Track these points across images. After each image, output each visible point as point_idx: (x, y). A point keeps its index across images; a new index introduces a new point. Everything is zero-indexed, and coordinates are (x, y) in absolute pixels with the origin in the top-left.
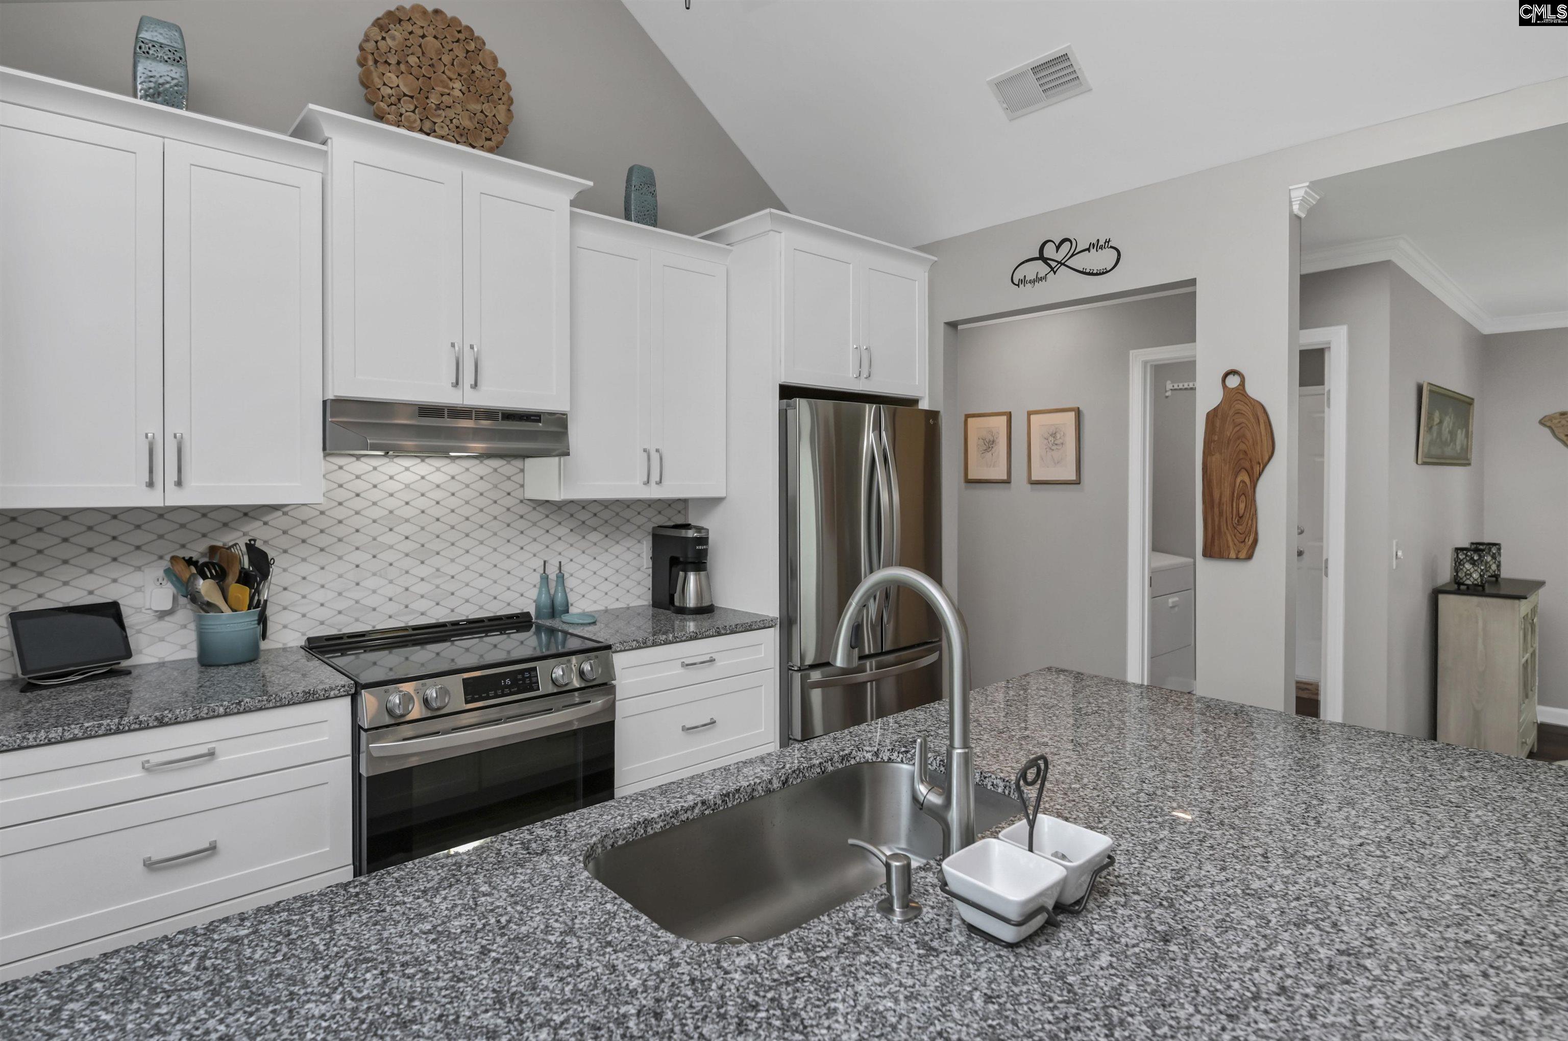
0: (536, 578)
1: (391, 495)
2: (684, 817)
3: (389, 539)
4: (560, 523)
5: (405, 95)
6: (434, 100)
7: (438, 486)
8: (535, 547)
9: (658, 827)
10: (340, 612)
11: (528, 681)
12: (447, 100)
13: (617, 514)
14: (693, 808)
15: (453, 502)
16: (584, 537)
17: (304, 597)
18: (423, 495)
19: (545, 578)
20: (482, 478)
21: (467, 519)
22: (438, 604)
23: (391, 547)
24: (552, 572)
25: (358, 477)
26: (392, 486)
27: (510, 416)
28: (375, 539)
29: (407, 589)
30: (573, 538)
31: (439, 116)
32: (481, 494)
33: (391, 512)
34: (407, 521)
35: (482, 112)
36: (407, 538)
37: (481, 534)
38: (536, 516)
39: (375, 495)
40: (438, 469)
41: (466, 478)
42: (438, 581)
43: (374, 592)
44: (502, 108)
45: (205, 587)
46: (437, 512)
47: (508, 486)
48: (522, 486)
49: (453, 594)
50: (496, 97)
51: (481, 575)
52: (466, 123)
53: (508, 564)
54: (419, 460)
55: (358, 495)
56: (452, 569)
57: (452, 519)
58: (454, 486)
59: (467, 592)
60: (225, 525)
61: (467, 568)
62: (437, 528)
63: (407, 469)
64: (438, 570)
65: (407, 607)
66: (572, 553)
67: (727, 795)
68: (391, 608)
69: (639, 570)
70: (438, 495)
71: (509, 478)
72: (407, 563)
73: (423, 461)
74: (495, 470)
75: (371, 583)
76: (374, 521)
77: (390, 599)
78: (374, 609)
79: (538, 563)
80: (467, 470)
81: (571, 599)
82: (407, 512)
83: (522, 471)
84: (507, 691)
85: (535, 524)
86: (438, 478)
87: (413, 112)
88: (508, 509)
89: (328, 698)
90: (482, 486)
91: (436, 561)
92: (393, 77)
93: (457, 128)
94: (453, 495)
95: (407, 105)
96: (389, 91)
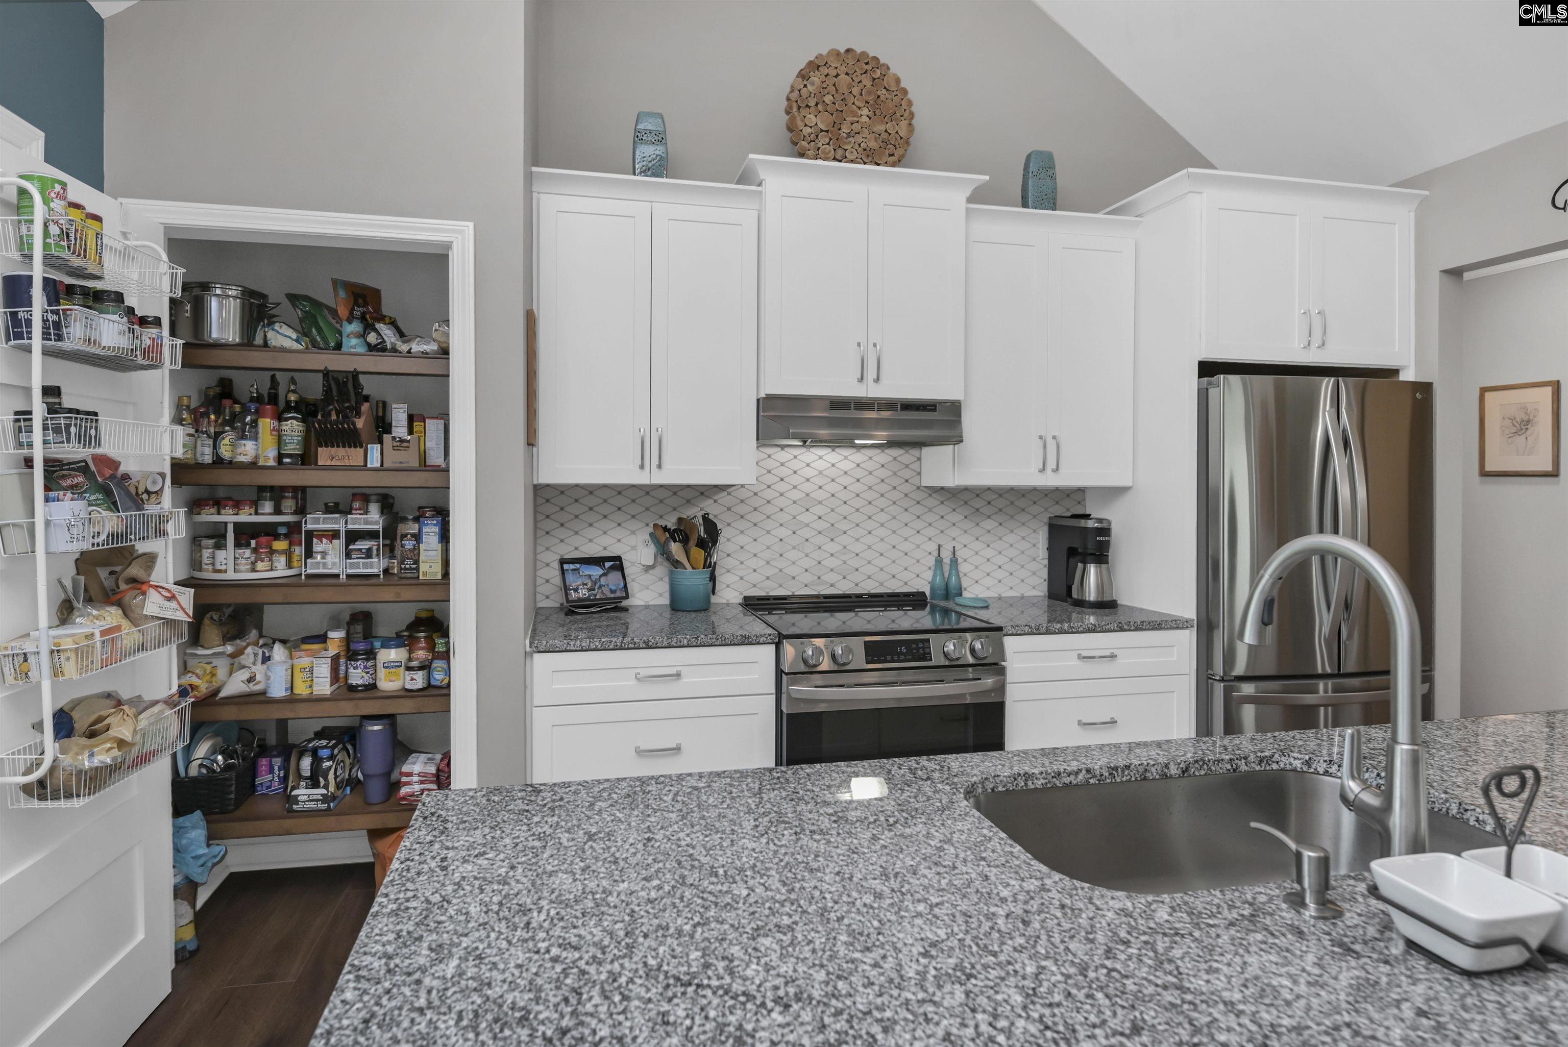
0: (931, 561)
1: (808, 480)
2: (1067, 780)
3: (806, 518)
4: (954, 510)
5: (822, 131)
6: (845, 129)
7: (846, 473)
8: (930, 532)
9: (1039, 783)
10: (768, 578)
11: (921, 651)
12: (856, 127)
13: (1012, 503)
14: (1077, 773)
15: (857, 488)
16: (978, 525)
17: (742, 563)
18: (833, 480)
19: (939, 561)
20: (883, 466)
21: (870, 503)
22: (844, 578)
23: (807, 525)
24: (946, 556)
25: (782, 464)
26: (808, 472)
27: (908, 406)
28: (794, 518)
29: (819, 563)
30: (968, 525)
31: (850, 142)
32: (883, 481)
33: (807, 495)
34: (820, 503)
35: (886, 131)
36: (820, 518)
37: (882, 517)
38: (932, 502)
39: (795, 480)
40: (846, 458)
41: (870, 466)
42: (844, 558)
43: (794, 563)
44: (904, 124)
45: (675, 548)
46: (844, 495)
47: (907, 473)
48: (919, 474)
49: (857, 570)
50: (898, 115)
51: (882, 555)
52: (872, 145)
53: (906, 546)
54: (830, 450)
55: (782, 480)
56: (858, 547)
57: (857, 503)
58: (859, 473)
59: (869, 570)
60: (688, 501)
61: (869, 547)
62: (845, 510)
63: (821, 458)
64: (845, 547)
65: (819, 578)
66: (965, 539)
67: (1116, 768)
68: (807, 578)
69: (1034, 560)
70: (845, 480)
71: (907, 466)
72: (820, 540)
73: (833, 450)
74: (895, 459)
75: (792, 555)
76: (794, 502)
77: (806, 570)
78: (794, 578)
79: (933, 547)
80: (871, 458)
81: (965, 583)
82: (820, 495)
83: (919, 459)
84: (902, 657)
85: (930, 510)
86: (846, 465)
87: (828, 144)
88: (906, 495)
89: (758, 643)
90: (883, 473)
91: (844, 539)
92: (812, 116)
93: (865, 150)
94: (858, 480)
95: (823, 139)
96: (809, 130)
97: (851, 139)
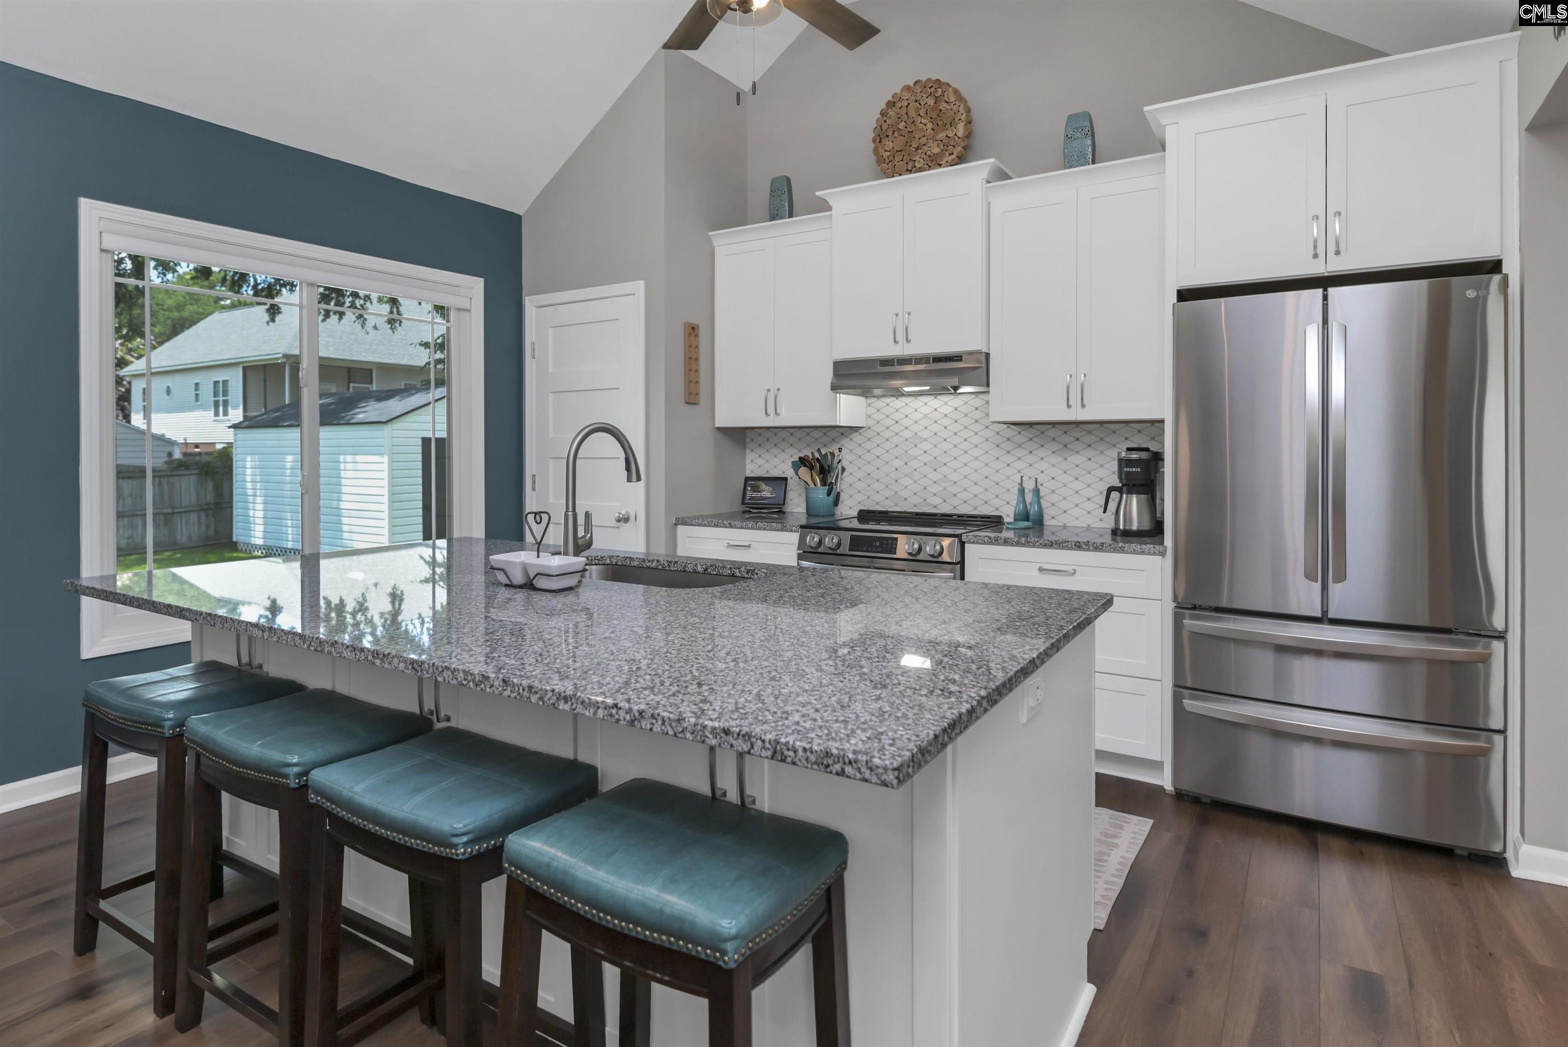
3: (915, 452)
4: (1042, 446)
5: (897, 151)
7: (946, 416)
12: (923, 140)
13: (1102, 439)
15: (956, 427)
16: (1066, 459)
17: (869, 486)
18: (934, 422)
19: (1022, 491)
20: (976, 409)
21: (966, 440)
22: (945, 501)
23: (916, 458)
24: (1029, 485)
25: (897, 411)
26: (916, 416)
28: (906, 452)
29: (925, 488)
30: (1055, 459)
31: (918, 154)
32: (977, 421)
33: (916, 434)
34: (925, 440)
35: (947, 136)
36: (925, 452)
37: (976, 452)
38: (1020, 439)
39: (906, 422)
40: (946, 403)
41: (965, 409)
42: (945, 485)
43: (906, 487)
46: (944, 434)
49: (955, 495)
50: (957, 119)
51: (976, 483)
53: (997, 477)
54: (933, 397)
55: (897, 422)
56: (955, 477)
57: (956, 440)
58: (956, 415)
59: (965, 496)
60: (833, 440)
61: (965, 477)
62: (946, 446)
64: (945, 476)
65: (925, 500)
66: (1053, 472)
68: (916, 500)
70: (945, 422)
72: (926, 469)
73: (936, 398)
76: (906, 440)
77: (915, 494)
78: (906, 499)
81: (1049, 512)
82: (925, 434)
85: (1020, 446)
86: (946, 409)
87: (902, 160)
88: (997, 433)
90: (977, 415)
91: (944, 470)
96: (888, 153)
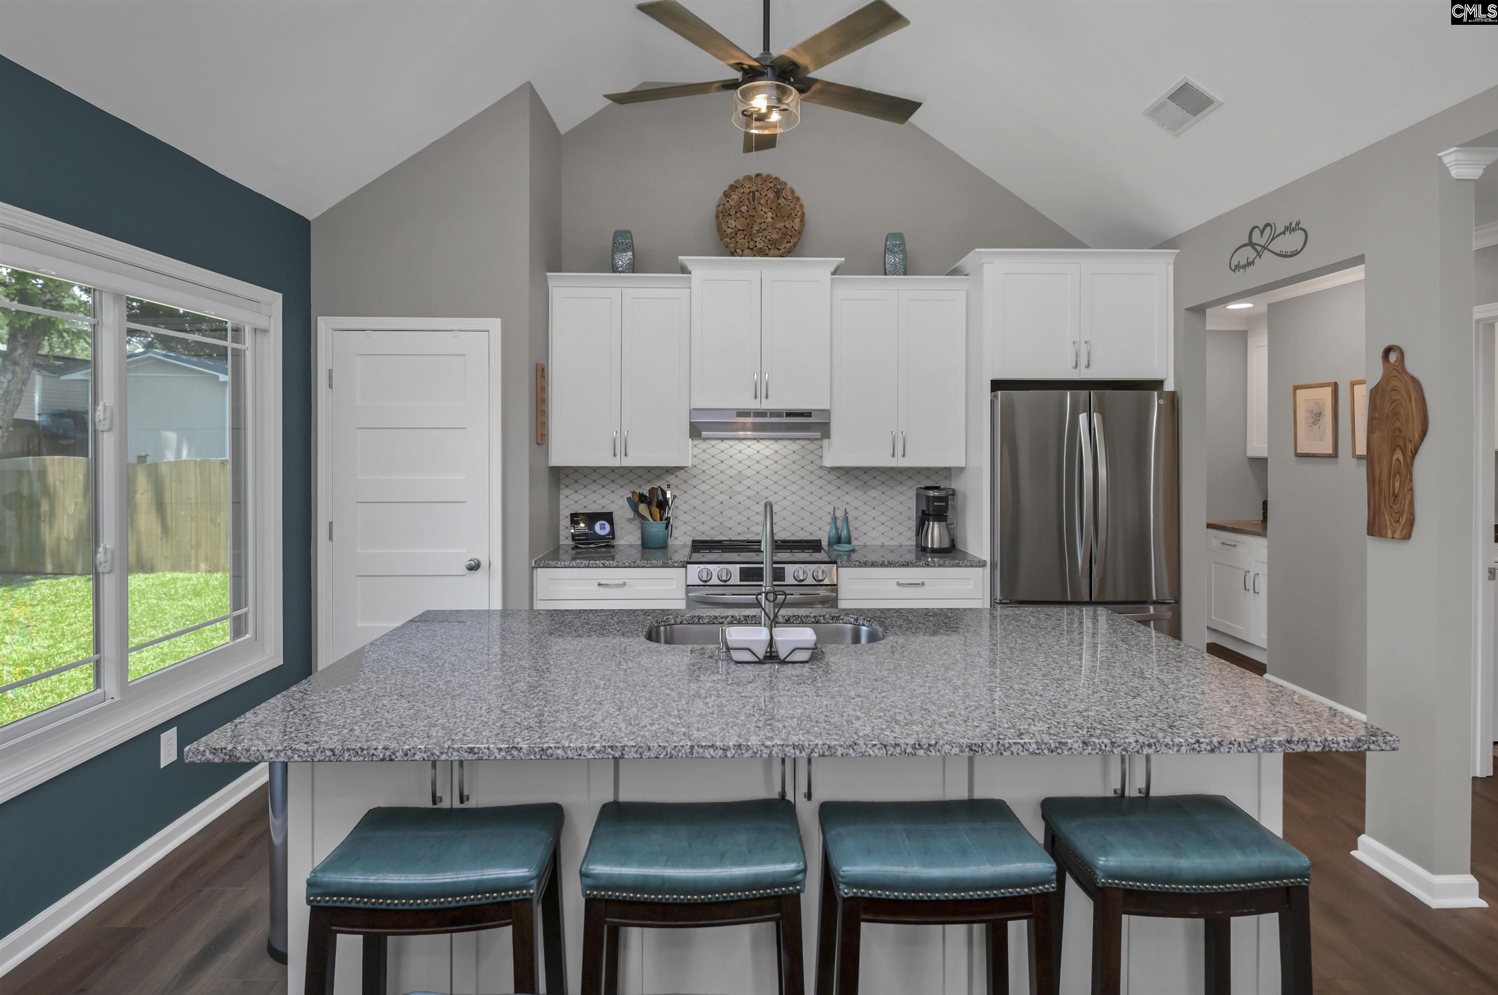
0: (829, 518)
1: (740, 462)
3: (739, 488)
4: (848, 483)
5: (739, 230)
6: (756, 228)
7: (767, 457)
8: (829, 498)
10: (712, 528)
12: (762, 226)
15: (776, 467)
16: (865, 493)
17: (694, 518)
18: (758, 462)
19: (835, 519)
20: (794, 452)
21: (785, 478)
23: (740, 493)
24: (840, 514)
25: (722, 452)
26: (740, 457)
27: (792, 414)
28: (731, 488)
29: (748, 519)
30: (858, 493)
32: (794, 462)
33: (740, 472)
34: (749, 477)
36: (749, 488)
37: (794, 488)
38: (830, 477)
39: (731, 462)
40: (767, 447)
41: (785, 452)
43: (730, 518)
44: (797, 220)
45: (643, 508)
46: (766, 473)
47: (811, 457)
48: (821, 457)
50: (793, 215)
51: (793, 514)
52: (775, 236)
53: (811, 508)
55: (722, 462)
57: (776, 478)
58: (777, 457)
59: (784, 524)
60: (658, 476)
61: (784, 508)
62: (767, 482)
63: (749, 447)
65: (748, 529)
66: (856, 503)
68: (740, 529)
69: (910, 519)
70: (767, 462)
71: (812, 452)
73: (758, 442)
74: (803, 447)
75: (729, 513)
76: (731, 477)
77: (739, 524)
78: (730, 529)
79: (831, 509)
80: (785, 447)
81: (854, 534)
82: (749, 472)
83: (821, 447)
85: (829, 483)
86: (767, 452)
88: (812, 472)
89: (674, 567)
90: (795, 457)
92: (733, 221)
93: (769, 240)
94: (776, 462)
95: (740, 236)
97: (760, 234)
